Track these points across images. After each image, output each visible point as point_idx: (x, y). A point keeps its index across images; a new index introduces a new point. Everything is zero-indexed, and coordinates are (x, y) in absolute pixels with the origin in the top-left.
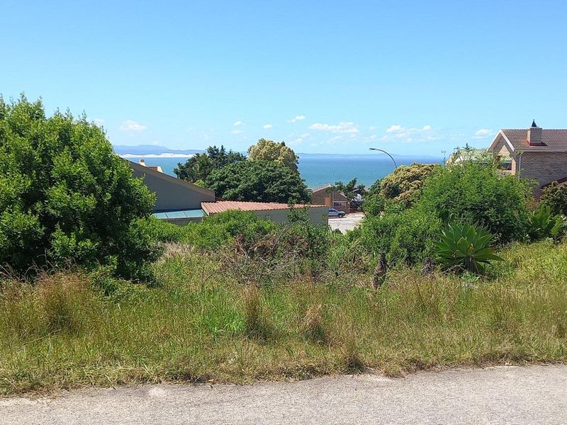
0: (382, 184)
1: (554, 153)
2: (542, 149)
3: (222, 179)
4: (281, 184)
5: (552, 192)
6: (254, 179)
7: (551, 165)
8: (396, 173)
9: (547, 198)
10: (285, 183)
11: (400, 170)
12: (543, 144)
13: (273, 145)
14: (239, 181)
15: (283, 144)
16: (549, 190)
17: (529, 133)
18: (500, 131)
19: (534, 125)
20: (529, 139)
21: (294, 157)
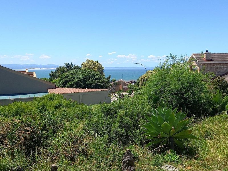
0: (140, 79)
1: (216, 64)
2: (211, 62)
3: (67, 77)
4: (94, 79)
5: (218, 82)
6: (81, 77)
7: (215, 69)
8: (146, 74)
9: (215, 84)
10: (95, 79)
11: (148, 72)
12: (211, 60)
13: (93, 62)
14: (74, 78)
15: (98, 62)
16: (216, 80)
17: (205, 55)
18: (192, 54)
19: (207, 51)
20: (205, 58)
21: (102, 67)
